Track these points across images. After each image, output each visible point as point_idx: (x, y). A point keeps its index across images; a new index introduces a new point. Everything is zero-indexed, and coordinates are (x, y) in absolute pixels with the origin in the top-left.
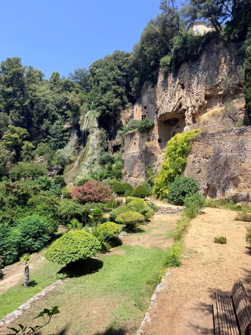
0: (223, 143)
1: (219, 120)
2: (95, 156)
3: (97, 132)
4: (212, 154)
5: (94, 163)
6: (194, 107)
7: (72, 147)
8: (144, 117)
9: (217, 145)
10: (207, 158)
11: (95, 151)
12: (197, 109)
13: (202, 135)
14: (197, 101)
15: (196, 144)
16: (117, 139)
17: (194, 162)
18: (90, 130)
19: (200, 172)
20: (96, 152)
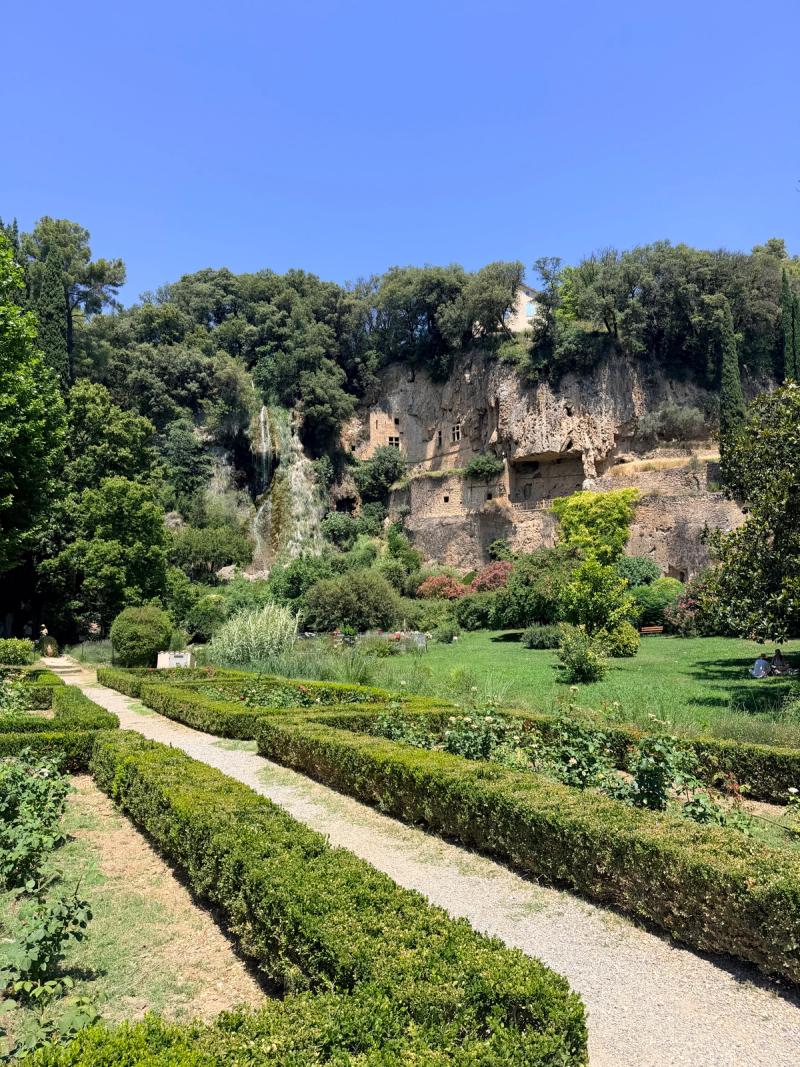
0: (692, 510)
1: (660, 478)
2: (314, 521)
3: (303, 462)
4: (674, 525)
5: (312, 536)
6: (600, 450)
7: (219, 492)
8: (394, 441)
9: (681, 513)
10: (663, 530)
11: (311, 508)
12: (604, 454)
13: (651, 497)
14: (604, 441)
15: (642, 509)
16: (345, 484)
17: (642, 535)
18: (283, 457)
19: (654, 549)
20: (314, 510)
